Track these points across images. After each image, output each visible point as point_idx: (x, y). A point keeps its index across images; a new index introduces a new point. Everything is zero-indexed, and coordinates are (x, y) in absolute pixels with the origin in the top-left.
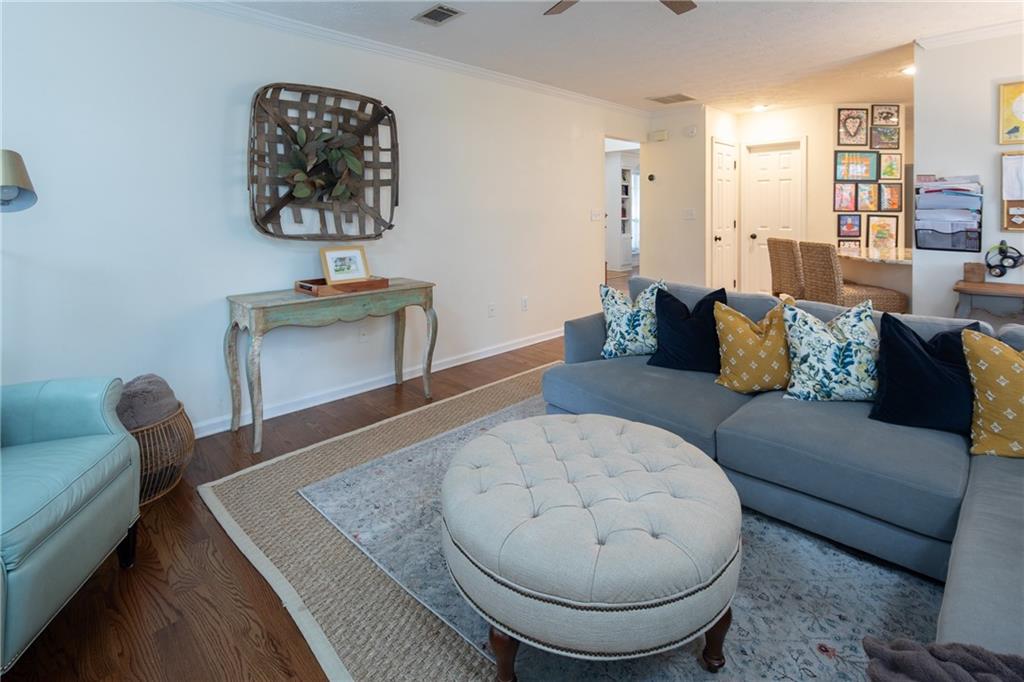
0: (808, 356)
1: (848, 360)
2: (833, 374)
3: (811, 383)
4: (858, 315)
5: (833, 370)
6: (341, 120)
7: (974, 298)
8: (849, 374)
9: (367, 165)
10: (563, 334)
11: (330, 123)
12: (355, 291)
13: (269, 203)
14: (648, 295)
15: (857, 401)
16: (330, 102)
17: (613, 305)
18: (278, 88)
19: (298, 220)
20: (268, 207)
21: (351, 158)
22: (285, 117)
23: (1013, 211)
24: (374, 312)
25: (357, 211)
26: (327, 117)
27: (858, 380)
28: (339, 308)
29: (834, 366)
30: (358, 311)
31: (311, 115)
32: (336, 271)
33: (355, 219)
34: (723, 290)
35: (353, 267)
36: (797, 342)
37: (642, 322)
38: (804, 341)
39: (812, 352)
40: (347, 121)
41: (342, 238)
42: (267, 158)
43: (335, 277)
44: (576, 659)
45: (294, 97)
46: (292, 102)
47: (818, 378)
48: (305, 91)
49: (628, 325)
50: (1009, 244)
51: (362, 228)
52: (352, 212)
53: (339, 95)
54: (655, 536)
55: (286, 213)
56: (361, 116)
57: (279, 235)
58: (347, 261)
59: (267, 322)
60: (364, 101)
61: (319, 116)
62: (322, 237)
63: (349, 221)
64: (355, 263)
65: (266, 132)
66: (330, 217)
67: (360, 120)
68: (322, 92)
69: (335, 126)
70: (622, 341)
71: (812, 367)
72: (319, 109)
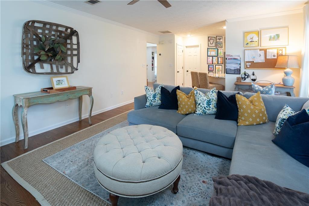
0: (200, 103)
1: (210, 103)
2: (206, 107)
3: (201, 110)
4: (213, 91)
5: (206, 106)
6: (58, 34)
7: (239, 86)
8: (210, 107)
9: (68, 49)
10: (134, 101)
11: (55, 35)
12: (64, 91)
13: (31, 62)
14: (159, 88)
15: (212, 114)
16: (54, 28)
17: (149, 92)
18: (34, 22)
19: (42, 67)
20: (30, 63)
21: (62, 46)
22: (37, 32)
23: (247, 64)
24: (71, 97)
25: (65, 65)
26: (53, 33)
27: (212, 109)
28: (58, 97)
29: (206, 105)
30: (66, 98)
31: (47, 32)
32: (57, 84)
33: (64, 67)
34: (179, 86)
35: (63, 83)
36: (198, 100)
37: (157, 96)
38: (199, 99)
39: (201, 102)
40: (61, 34)
41: (59, 73)
42: (29, 46)
43: (56, 87)
44: (137, 198)
45: (41, 25)
46: (39, 27)
47: (203, 109)
48: (45, 24)
49: (153, 97)
50: (246, 72)
51: (67, 70)
52: (63, 65)
53: (58, 25)
54: (159, 158)
55: (37, 66)
56: (66, 33)
57: (34, 73)
58: (61, 81)
59: (29, 103)
60: (67, 28)
61: (50, 32)
62: (52, 73)
63: (62, 68)
64: (64, 82)
65: (29, 37)
66: (54, 67)
67: (65, 34)
68: (51, 24)
69: (56, 36)
70: (151, 102)
71: (201, 106)
72: (50, 30)
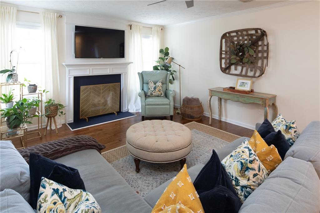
6: (250, 38)
9: (259, 52)
11: (246, 39)
12: (234, 92)
13: (228, 64)
16: (245, 33)
18: (229, 33)
19: (236, 69)
20: (228, 66)
21: (251, 49)
22: (233, 40)
24: (240, 100)
25: (254, 68)
26: (246, 38)
30: (236, 99)
31: (241, 38)
32: (240, 86)
33: (254, 70)
35: (246, 86)
40: (252, 37)
41: (246, 76)
42: (228, 52)
43: (239, 88)
45: (234, 34)
46: (234, 36)
48: (237, 32)
51: (255, 74)
52: (253, 68)
53: (247, 30)
55: (233, 67)
56: (257, 34)
57: (229, 74)
58: (245, 83)
60: (256, 30)
61: (243, 38)
62: (240, 75)
63: (251, 71)
64: (247, 85)
65: (228, 45)
66: (244, 69)
67: (256, 36)
68: (242, 31)
69: (248, 40)
72: (243, 36)
